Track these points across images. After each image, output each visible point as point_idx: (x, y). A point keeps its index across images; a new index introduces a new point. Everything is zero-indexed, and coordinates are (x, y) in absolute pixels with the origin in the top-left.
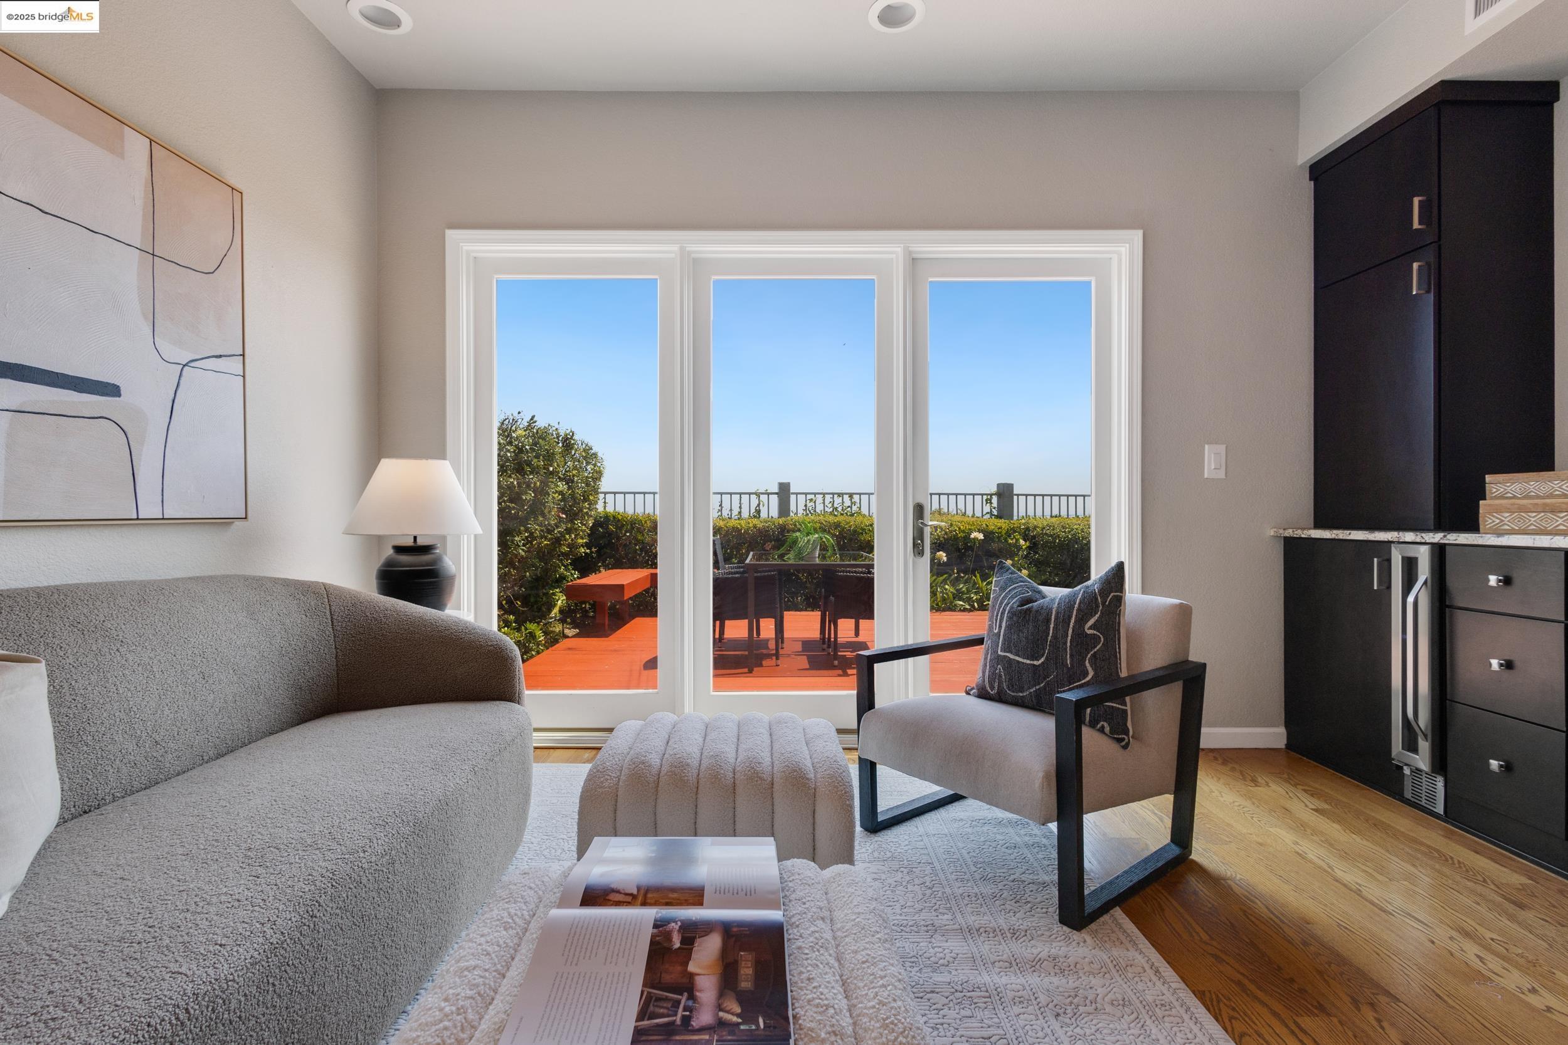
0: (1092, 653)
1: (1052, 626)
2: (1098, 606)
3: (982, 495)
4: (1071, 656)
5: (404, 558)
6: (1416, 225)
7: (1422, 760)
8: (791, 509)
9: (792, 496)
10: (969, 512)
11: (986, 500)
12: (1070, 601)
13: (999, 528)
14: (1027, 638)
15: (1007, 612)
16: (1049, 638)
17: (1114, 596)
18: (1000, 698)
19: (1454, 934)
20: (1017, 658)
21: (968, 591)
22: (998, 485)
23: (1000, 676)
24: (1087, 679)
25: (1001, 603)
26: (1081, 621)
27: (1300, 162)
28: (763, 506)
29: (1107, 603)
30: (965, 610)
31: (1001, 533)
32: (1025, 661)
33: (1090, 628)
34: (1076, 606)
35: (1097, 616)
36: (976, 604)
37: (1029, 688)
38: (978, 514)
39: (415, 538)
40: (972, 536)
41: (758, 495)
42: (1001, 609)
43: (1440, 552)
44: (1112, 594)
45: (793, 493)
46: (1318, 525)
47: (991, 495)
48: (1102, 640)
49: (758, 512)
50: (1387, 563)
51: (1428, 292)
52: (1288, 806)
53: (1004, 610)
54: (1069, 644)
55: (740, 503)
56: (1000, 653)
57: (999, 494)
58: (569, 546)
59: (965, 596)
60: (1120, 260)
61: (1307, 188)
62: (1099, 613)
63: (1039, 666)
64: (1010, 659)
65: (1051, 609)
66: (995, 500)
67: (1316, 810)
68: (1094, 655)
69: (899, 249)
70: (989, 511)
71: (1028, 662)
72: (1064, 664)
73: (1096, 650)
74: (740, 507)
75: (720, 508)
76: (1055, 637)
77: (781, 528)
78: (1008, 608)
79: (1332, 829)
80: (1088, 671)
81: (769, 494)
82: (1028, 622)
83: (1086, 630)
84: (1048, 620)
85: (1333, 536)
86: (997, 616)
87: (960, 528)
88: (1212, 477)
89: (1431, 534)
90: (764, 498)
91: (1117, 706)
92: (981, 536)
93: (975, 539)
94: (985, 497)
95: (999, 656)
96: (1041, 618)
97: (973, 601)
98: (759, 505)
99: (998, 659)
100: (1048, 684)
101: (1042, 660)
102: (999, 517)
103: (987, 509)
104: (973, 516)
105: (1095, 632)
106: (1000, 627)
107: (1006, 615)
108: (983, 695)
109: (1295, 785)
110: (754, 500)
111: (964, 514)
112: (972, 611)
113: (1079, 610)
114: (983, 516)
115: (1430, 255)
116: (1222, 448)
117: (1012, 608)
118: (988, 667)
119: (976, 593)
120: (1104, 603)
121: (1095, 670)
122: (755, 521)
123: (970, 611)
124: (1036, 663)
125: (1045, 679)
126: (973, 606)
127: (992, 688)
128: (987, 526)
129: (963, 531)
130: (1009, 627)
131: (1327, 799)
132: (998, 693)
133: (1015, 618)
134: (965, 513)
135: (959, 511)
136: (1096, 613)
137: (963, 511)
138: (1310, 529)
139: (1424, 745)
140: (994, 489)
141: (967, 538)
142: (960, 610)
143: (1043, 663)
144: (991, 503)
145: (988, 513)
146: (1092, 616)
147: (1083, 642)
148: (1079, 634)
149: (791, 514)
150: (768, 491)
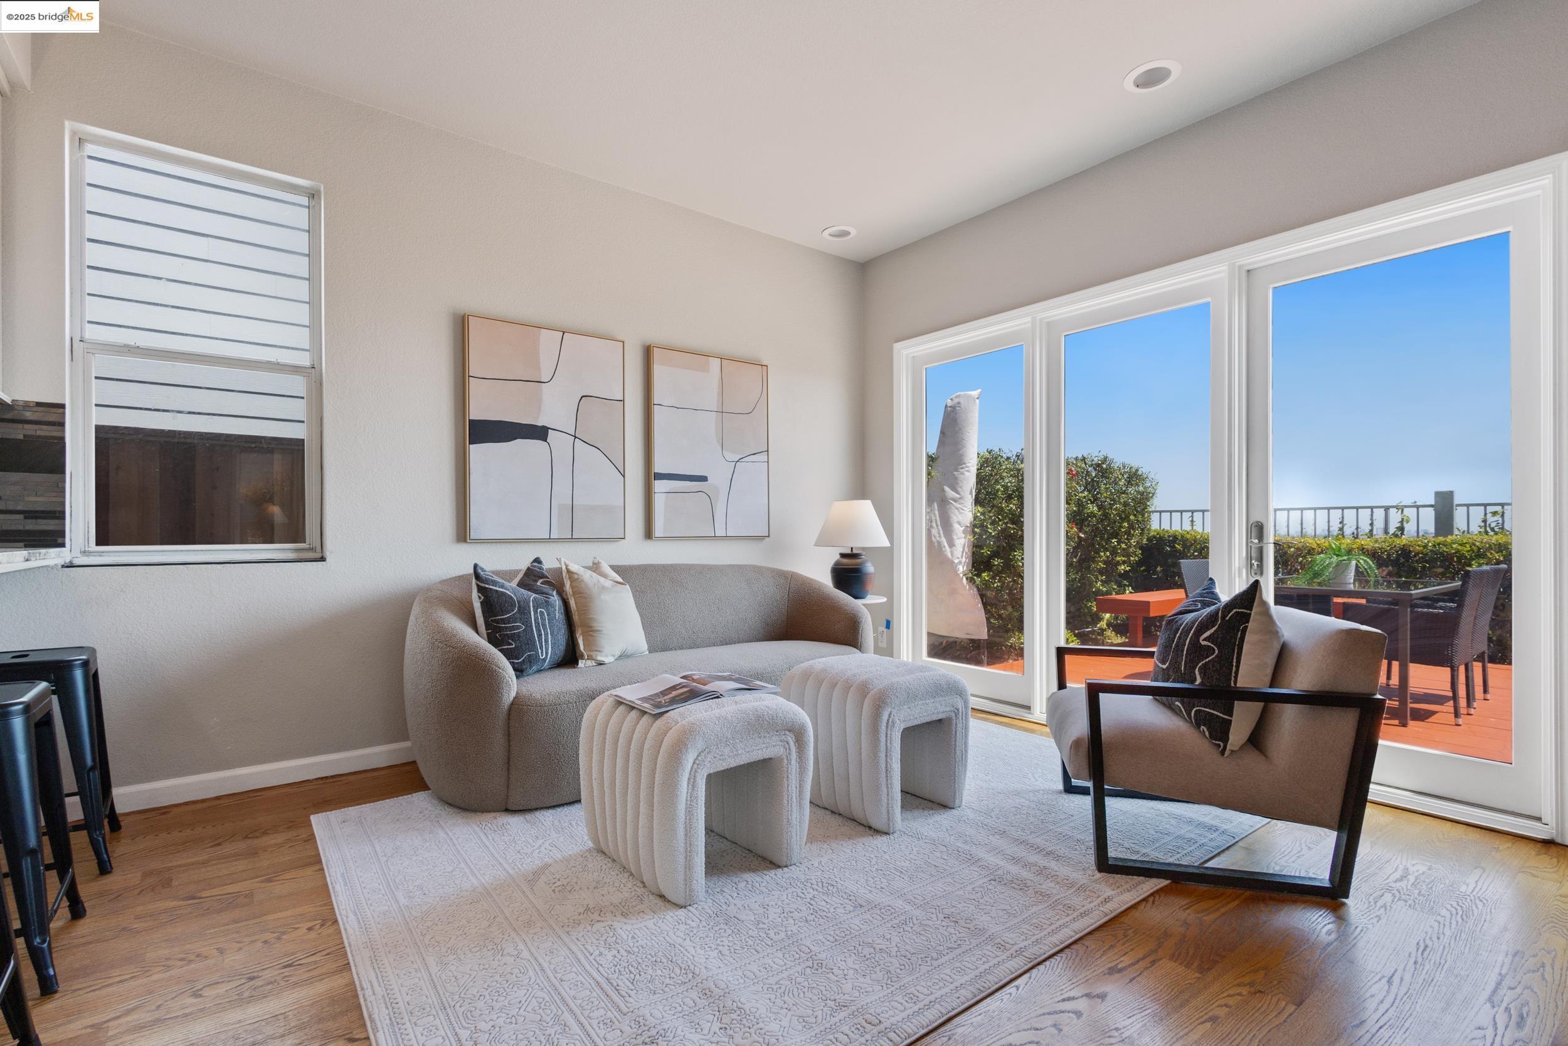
0: (1203, 662)
1: (1178, 635)
4: (1186, 663)
5: (845, 561)
8: (1457, 525)
9: (1457, 508)
17: (1236, 612)
28: (1409, 521)
29: (1227, 618)
33: (1205, 640)
35: (1214, 629)
39: (852, 548)
41: (1401, 508)
44: (1235, 610)
45: (1458, 505)
48: (1217, 652)
49: (1401, 529)
54: (1185, 652)
55: (1372, 519)
58: (1105, 562)
62: (1216, 627)
68: (1204, 665)
72: (1179, 670)
73: (1207, 660)
74: (1372, 524)
75: (1340, 526)
77: (1439, 548)
80: (1196, 678)
81: (1418, 507)
83: (1201, 641)
90: (1410, 511)
91: (1219, 714)
98: (1402, 521)
105: (1209, 644)
110: (1395, 518)
113: (1200, 622)
120: (1223, 618)
122: (1397, 540)
124: (1163, 666)
136: (1213, 626)
143: (1167, 667)
146: (1209, 629)
147: (1197, 652)
149: (1456, 532)
150: (1417, 504)
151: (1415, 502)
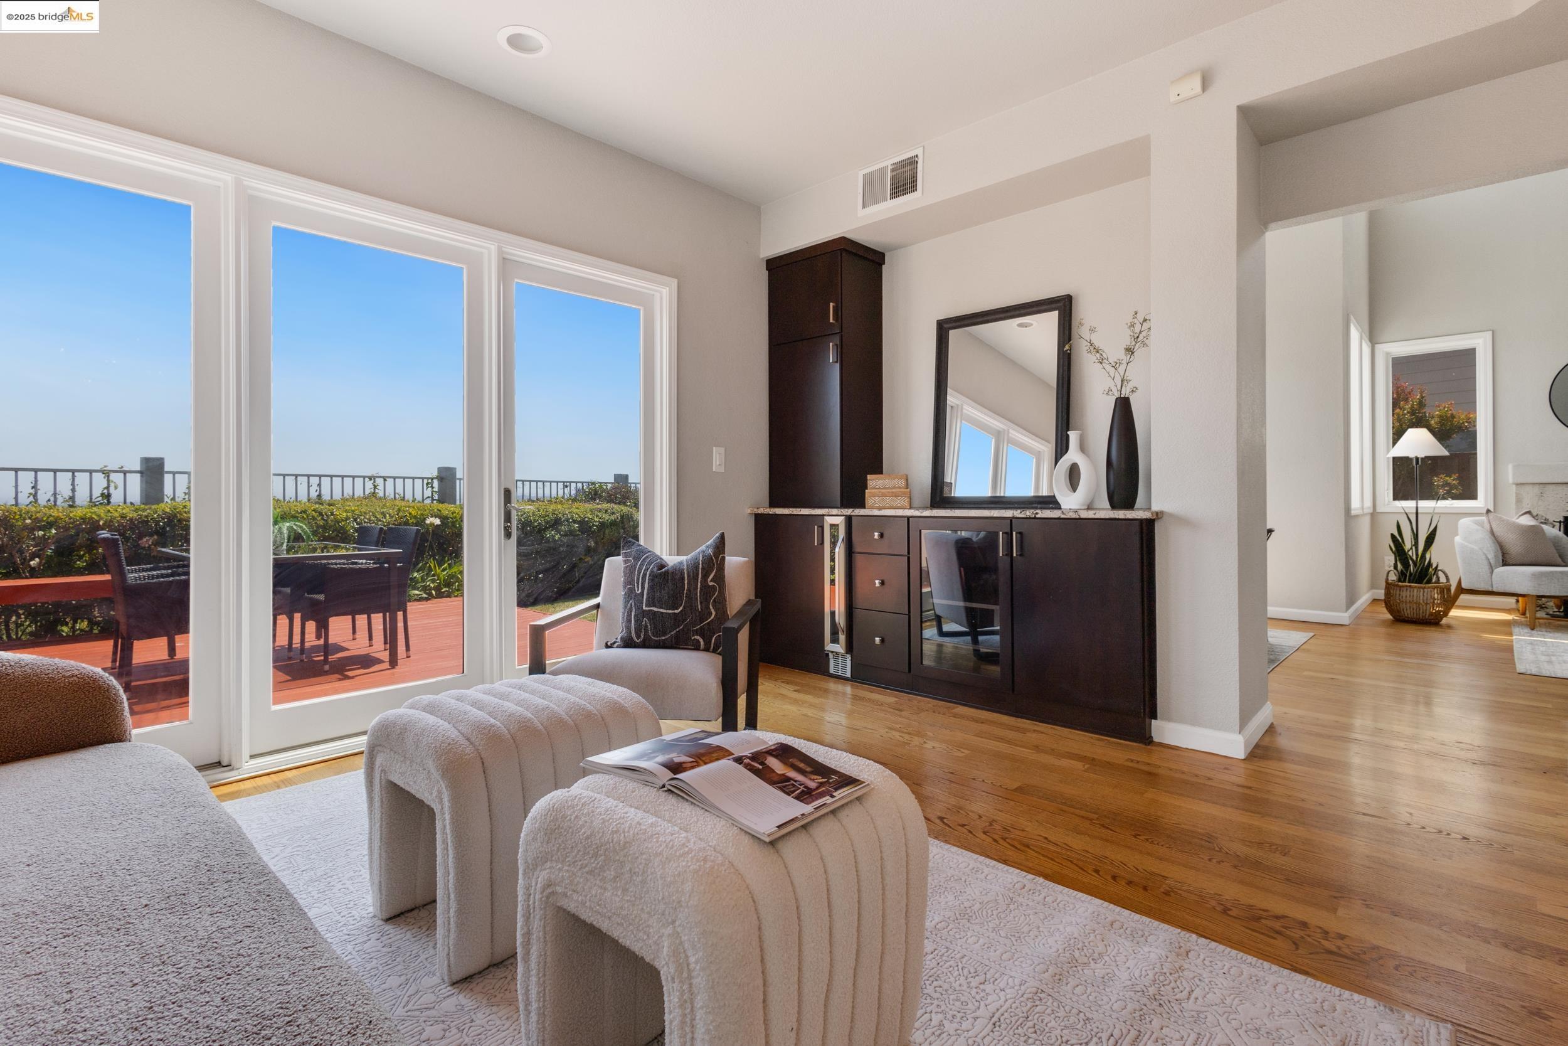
0: (713, 599)
1: (686, 582)
2: (714, 565)
3: (423, 479)
4: (701, 603)
6: (831, 321)
7: (840, 648)
8: (166, 493)
9: (166, 476)
10: (409, 496)
11: (427, 484)
12: (694, 563)
13: (453, 513)
14: (668, 593)
15: (648, 576)
16: (685, 591)
17: (721, 558)
18: (645, 644)
19: (887, 730)
20: (661, 610)
21: (423, 580)
22: (439, 469)
23: (646, 626)
24: (712, 618)
25: (640, 570)
26: (705, 576)
27: (762, 256)
28: (116, 488)
29: (719, 562)
30: (421, 599)
31: (455, 517)
32: (668, 611)
33: (710, 581)
34: (700, 566)
36: (434, 592)
37: (671, 631)
38: (419, 497)
40: (428, 522)
41: (107, 473)
42: (642, 574)
43: (849, 519)
44: (719, 558)
45: (168, 472)
46: (772, 504)
47: (432, 479)
48: (718, 588)
49: (107, 496)
50: (822, 527)
51: (837, 362)
52: (781, 692)
53: (645, 575)
54: (698, 594)
55: (73, 485)
56: (644, 608)
57: (441, 479)
59: (419, 585)
60: (661, 298)
61: (764, 275)
62: (714, 570)
63: (679, 613)
64: (655, 612)
65: (683, 570)
66: (436, 483)
67: (795, 691)
68: (714, 601)
69: (493, 247)
70: (430, 495)
71: (670, 611)
72: (697, 610)
73: (714, 597)
74: (73, 490)
76: (689, 590)
77: (169, 518)
78: (648, 573)
79: (809, 698)
80: (711, 612)
81: (125, 473)
82: (667, 581)
83: (708, 583)
84: (683, 579)
85: (790, 512)
86: (638, 579)
87: (410, 514)
88: (718, 471)
89: (846, 510)
90: (117, 478)
92: (437, 522)
93: (432, 524)
94: (425, 481)
95: (644, 611)
96: (677, 577)
97: (431, 589)
98: (108, 488)
99: (642, 614)
100: (685, 626)
101: (681, 608)
102: (441, 501)
103: (428, 493)
104: (413, 501)
105: (713, 584)
106: (643, 588)
107: (647, 578)
108: (628, 643)
109: (776, 680)
110: (100, 482)
111: (403, 499)
112: (430, 599)
113: (703, 569)
114: (423, 500)
115: (837, 339)
116: (722, 450)
117: (652, 572)
118: (633, 622)
119: (433, 581)
120: (717, 562)
121: (715, 610)
122: (101, 511)
123: (427, 599)
124: (676, 611)
125: (683, 622)
126: (430, 594)
127: (638, 637)
128: (440, 511)
129: (415, 517)
130: (651, 588)
131: (796, 684)
132: (644, 640)
133: (656, 580)
134: (404, 497)
135: (397, 496)
137: (402, 495)
138: (766, 508)
139: (842, 638)
140: (435, 474)
141: (420, 522)
142: (416, 600)
143: (681, 611)
144: (432, 487)
145: (429, 497)
146: (712, 572)
147: (707, 591)
148: (705, 586)
149: (166, 499)
150: (125, 469)
151: (122, 467)
